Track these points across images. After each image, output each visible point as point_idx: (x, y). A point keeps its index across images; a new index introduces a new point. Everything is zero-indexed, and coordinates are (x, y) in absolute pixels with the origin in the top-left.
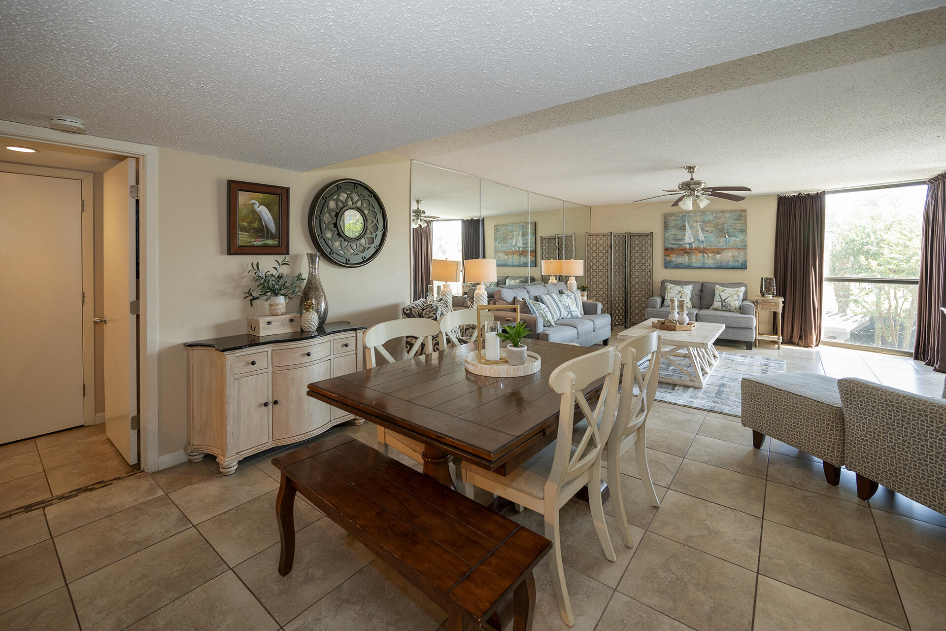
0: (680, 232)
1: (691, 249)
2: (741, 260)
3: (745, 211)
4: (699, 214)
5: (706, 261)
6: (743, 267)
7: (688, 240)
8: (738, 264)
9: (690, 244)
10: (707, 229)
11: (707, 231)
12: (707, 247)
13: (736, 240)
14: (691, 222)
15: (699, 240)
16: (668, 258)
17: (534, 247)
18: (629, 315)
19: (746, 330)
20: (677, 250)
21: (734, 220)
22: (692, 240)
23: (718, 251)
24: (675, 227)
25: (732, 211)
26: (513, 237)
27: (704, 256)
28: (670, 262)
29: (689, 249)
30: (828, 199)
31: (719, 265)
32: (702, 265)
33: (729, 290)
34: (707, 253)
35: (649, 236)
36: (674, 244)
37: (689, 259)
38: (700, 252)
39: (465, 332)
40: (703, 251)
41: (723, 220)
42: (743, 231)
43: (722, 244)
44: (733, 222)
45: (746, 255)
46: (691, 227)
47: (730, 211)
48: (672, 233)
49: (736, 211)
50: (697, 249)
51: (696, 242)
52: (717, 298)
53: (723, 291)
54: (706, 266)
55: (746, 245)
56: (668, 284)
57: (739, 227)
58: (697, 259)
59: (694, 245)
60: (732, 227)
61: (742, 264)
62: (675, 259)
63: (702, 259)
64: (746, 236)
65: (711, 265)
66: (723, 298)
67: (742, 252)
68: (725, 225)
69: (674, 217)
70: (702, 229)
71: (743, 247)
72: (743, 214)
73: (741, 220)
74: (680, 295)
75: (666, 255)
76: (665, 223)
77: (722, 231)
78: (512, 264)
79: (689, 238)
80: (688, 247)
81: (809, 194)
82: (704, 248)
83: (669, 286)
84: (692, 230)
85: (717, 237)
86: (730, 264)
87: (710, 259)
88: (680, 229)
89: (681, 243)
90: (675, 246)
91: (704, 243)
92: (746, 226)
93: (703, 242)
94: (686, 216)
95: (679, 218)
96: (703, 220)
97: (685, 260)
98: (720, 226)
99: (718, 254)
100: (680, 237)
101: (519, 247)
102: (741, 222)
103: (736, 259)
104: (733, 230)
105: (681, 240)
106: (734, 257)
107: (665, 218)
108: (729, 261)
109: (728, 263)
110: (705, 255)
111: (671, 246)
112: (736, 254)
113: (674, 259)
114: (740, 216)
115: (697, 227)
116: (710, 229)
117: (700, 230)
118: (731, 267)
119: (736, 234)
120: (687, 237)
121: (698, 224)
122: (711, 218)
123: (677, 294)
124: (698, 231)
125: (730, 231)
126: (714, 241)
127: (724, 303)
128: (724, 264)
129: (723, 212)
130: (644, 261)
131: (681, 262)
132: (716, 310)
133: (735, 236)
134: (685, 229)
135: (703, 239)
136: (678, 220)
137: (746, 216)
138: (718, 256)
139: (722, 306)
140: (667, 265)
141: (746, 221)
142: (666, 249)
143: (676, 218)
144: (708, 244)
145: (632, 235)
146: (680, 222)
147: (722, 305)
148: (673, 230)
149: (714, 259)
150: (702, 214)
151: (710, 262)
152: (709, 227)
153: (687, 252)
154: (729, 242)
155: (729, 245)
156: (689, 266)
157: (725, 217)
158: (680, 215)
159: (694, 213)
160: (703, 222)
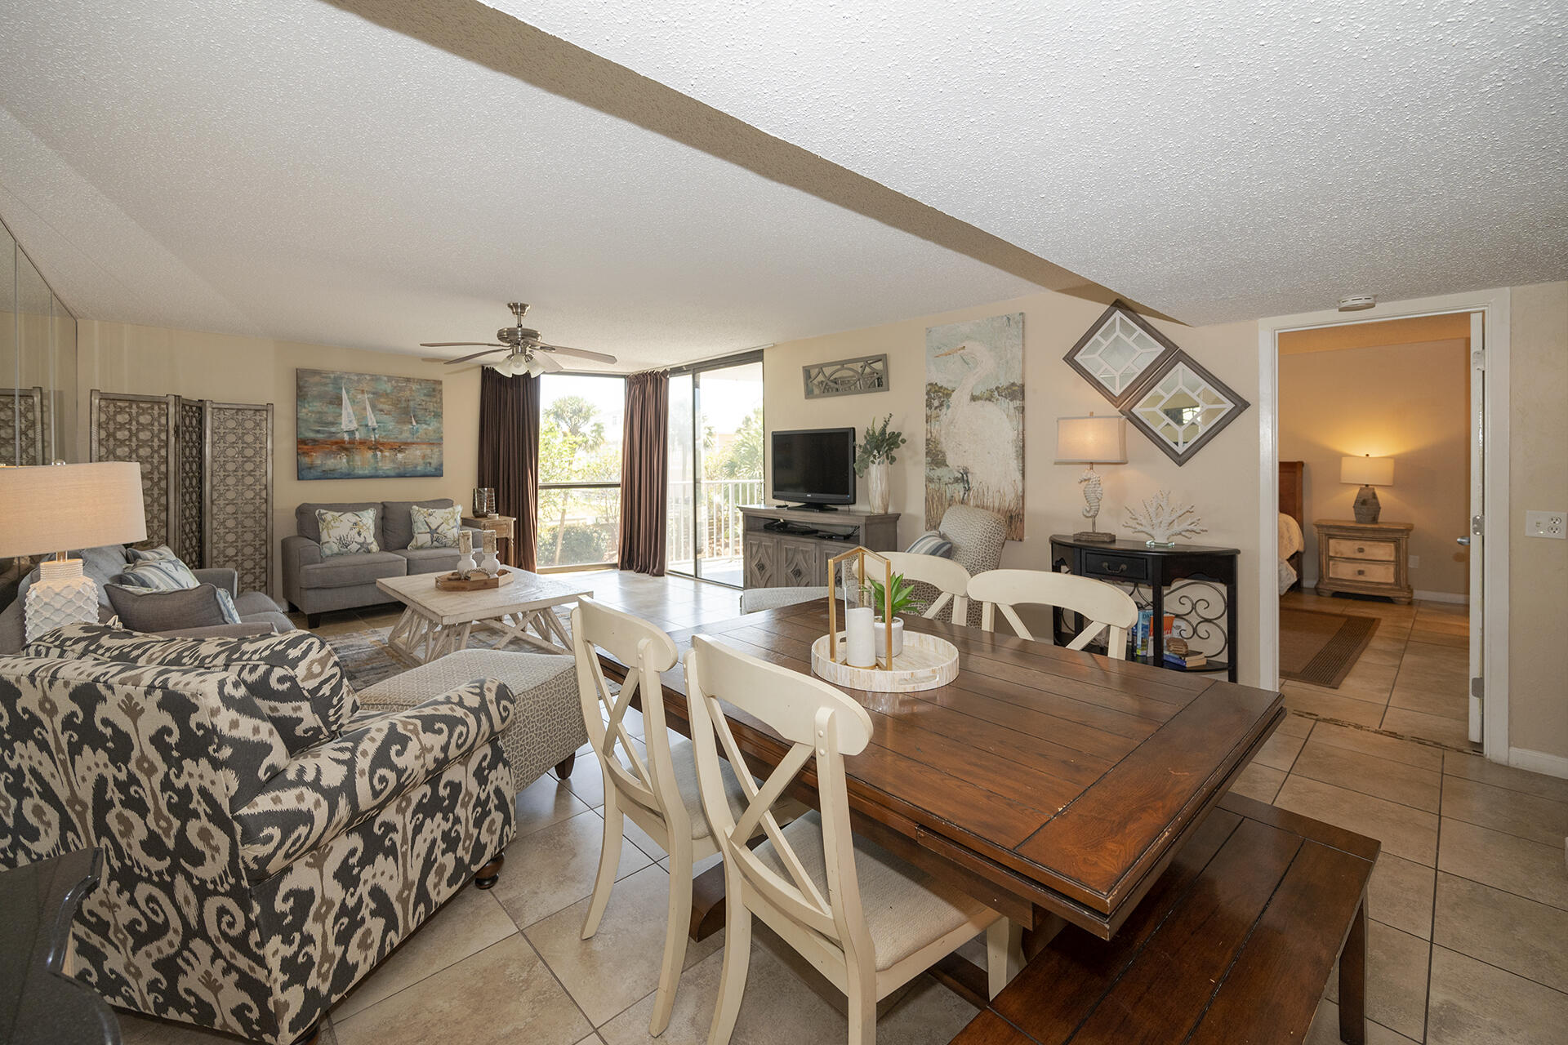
0: (331, 409)
1: (352, 442)
2: (435, 462)
3: (440, 383)
4: (368, 378)
5: (380, 464)
6: (438, 473)
7: (347, 426)
8: (430, 469)
9: (351, 433)
10: (381, 406)
11: (382, 410)
12: (381, 440)
13: (427, 430)
14: (352, 391)
15: (367, 426)
16: (306, 460)
20: (325, 442)
21: (425, 395)
22: (354, 426)
23: (399, 447)
24: (320, 397)
25: (422, 380)
27: (375, 456)
28: (310, 468)
29: (349, 443)
31: (401, 470)
32: (373, 472)
34: (381, 451)
35: (265, 412)
36: (318, 432)
37: (348, 462)
38: (370, 448)
40: (376, 447)
41: (408, 393)
42: (438, 415)
43: (406, 436)
44: (424, 398)
45: (442, 454)
46: (353, 401)
47: (418, 379)
48: (314, 409)
49: (428, 380)
50: (362, 443)
51: (363, 430)
53: (430, 515)
54: (381, 473)
55: (442, 438)
56: (324, 511)
57: (432, 409)
58: (363, 460)
59: (357, 436)
60: (421, 407)
61: (436, 469)
62: (318, 459)
63: (372, 461)
64: (441, 423)
65: (388, 472)
66: (433, 527)
67: (436, 450)
68: (411, 403)
69: (315, 377)
70: (373, 407)
71: (437, 442)
72: (437, 387)
73: (434, 397)
74: (357, 530)
75: (300, 453)
76: (299, 388)
77: (406, 413)
79: (348, 421)
80: (346, 437)
82: (377, 442)
84: (356, 407)
85: (397, 422)
86: (419, 468)
87: (386, 461)
88: (331, 403)
89: (333, 429)
90: (320, 436)
91: (376, 431)
92: (442, 408)
93: (374, 430)
94: (342, 378)
95: (328, 381)
96: (374, 390)
97: (340, 462)
98: (404, 405)
99: (399, 451)
100: (331, 419)
102: (434, 400)
103: (428, 461)
104: (423, 412)
105: (333, 424)
106: (424, 457)
107: (299, 379)
108: (417, 465)
109: (416, 467)
110: (379, 453)
111: (312, 435)
112: (428, 452)
113: (318, 462)
114: (434, 390)
115: (364, 402)
116: (386, 407)
117: (369, 408)
118: (419, 474)
119: (427, 419)
120: (344, 420)
121: (366, 396)
122: (388, 387)
123: (351, 529)
124: (365, 409)
125: (420, 413)
126: (393, 429)
127: (435, 535)
128: (410, 468)
129: (408, 380)
131: (332, 468)
132: (421, 548)
133: (425, 422)
134: (340, 404)
135: (375, 424)
136: (326, 384)
137: (441, 391)
138: (400, 456)
139: (432, 539)
140: (302, 474)
141: (441, 399)
142: (300, 442)
143: (324, 380)
144: (384, 434)
145: (219, 408)
146: (330, 388)
147: (432, 537)
148: (314, 404)
149: (393, 461)
150: (372, 380)
151: (386, 466)
152: (384, 403)
153: (344, 447)
154: (417, 432)
155: (418, 438)
156: (349, 474)
157: (411, 389)
158: (332, 376)
159: (357, 375)
160: (374, 393)
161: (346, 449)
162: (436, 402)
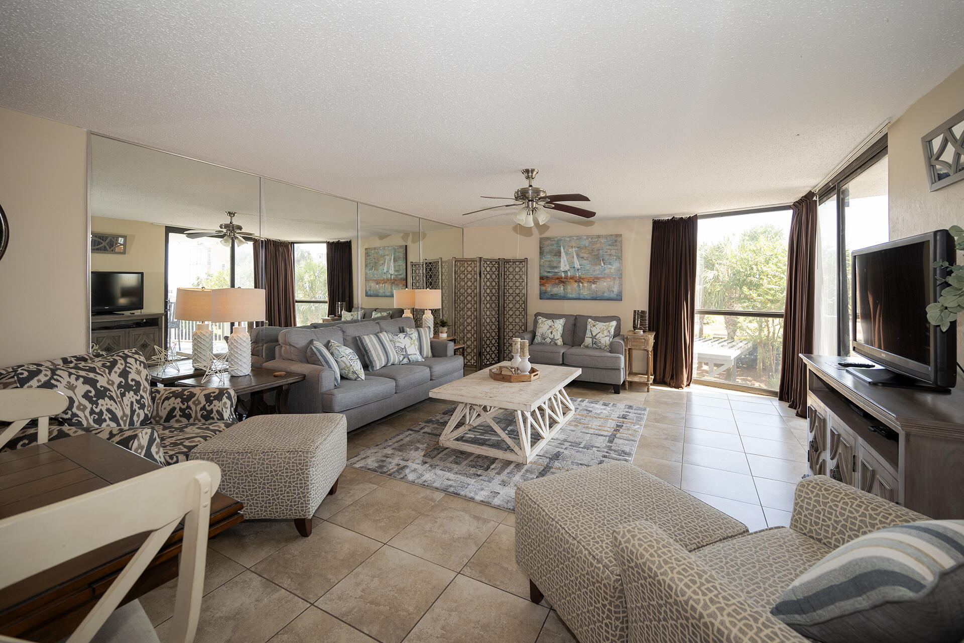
0: (555, 259)
1: (566, 278)
2: (616, 290)
3: (621, 235)
4: (575, 238)
5: (582, 291)
6: (619, 298)
7: (563, 268)
8: (613, 295)
9: (566, 272)
10: (582, 255)
11: (583, 258)
12: (582, 276)
13: (612, 268)
14: (567, 247)
15: (574, 267)
16: (543, 288)
17: (405, 274)
18: (503, 352)
19: (614, 371)
20: (552, 278)
21: (610, 245)
22: (567, 268)
23: (594, 280)
24: (550, 252)
26: (385, 262)
27: (579, 286)
28: (545, 293)
30: (700, 223)
31: (594, 295)
32: (578, 296)
33: (600, 325)
34: (582, 283)
35: (524, 263)
36: (549, 272)
37: (564, 289)
38: (576, 281)
39: (162, 404)
40: (579, 280)
41: (598, 245)
42: (619, 258)
43: (597, 273)
44: (609, 247)
45: (621, 285)
46: (567, 253)
48: (548, 259)
49: (611, 235)
50: (572, 278)
51: (572, 270)
52: (588, 334)
53: (594, 326)
54: (582, 296)
55: (622, 274)
56: (540, 317)
57: (615, 254)
58: (572, 289)
59: (569, 274)
60: (607, 254)
61: (617, 295)
62: (549, 288)
63: (577, 289)
64: (622, 263)
65: (586, 296)
66: (594, 334)
67: (618, 282)
68: (601, 251)
69: (549, 241)
70: (578, 256)
71: (619, 277)
72: (619, 239)
73: (616, 245)
74: (551, 330)
75: (541, 285)
76: (541, 248)
77: (597, 258)
78: (383, 294)
79: (564, 265)
80: (563, 275)
81: (682, 218)
82: (580, 278)
83: (541, 319)
84: (568, 257)
85: (592, 264)
86: (605, 294)
87: (585, 289)
88: (555, 255)
89: (556, 271)
90: (550, 275)
91: (580, 271)
92: (622, 253)
93: (578, 270)
94: (561, 240)
95: (554, 242)
96: (578, 246)
97: (559, 290)
98: (596, 253)
99: (593, 283)
100: (555, 264)
101: (391, 275)
102: (616, 248)
103: (611, 289)
104: (608, 257)
105: (556, 267)
106: (609, 287)
107: (540, 243)
108: (604, 292)
111: (546, 274)
112: (611, 283)
113: (549, 289)
114: (616, 241)
115: (572, 253)
116: (586, 255)
117: (575, 257)
118: (606, 299)
119: (612, 261)
120: (562, 265)
121: (574, 249)
122: (586, 243)
123: (548, 329)
124: (573, 257)
125: (606, 258)
126: (589, 269)
127: (594, 340)
128: (599, 294)
129: (599, 237)
130: (517, 291)
131: (556, 293)
132: (587, 347)
133: (610, 264)
134: (560, 256)
135: (579, 266)
136: (553, 245)
137: (621, 241)
138: (593, 286)
139: (592, 343)
140: (543, 296)
141: (622, 247)
142: (541, 278)
143: (552, 243)
144: (584, 272)
145: (507, 261)
146: (555, 247)
148: (548, 256)
149: (589, 289)
150: (577, 239)
151: (585, 293)
152: (584, 253)
153: (562, 281)
154: (604, 270)
155: (605, 274)
156: (565, 297)
157: (601, 242)
158: (556, 239)
159: (569, 237)
160: (578, 248)
161: (563, 282)
162: (617, 249)
